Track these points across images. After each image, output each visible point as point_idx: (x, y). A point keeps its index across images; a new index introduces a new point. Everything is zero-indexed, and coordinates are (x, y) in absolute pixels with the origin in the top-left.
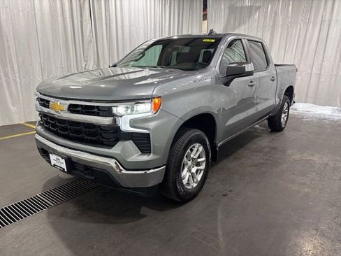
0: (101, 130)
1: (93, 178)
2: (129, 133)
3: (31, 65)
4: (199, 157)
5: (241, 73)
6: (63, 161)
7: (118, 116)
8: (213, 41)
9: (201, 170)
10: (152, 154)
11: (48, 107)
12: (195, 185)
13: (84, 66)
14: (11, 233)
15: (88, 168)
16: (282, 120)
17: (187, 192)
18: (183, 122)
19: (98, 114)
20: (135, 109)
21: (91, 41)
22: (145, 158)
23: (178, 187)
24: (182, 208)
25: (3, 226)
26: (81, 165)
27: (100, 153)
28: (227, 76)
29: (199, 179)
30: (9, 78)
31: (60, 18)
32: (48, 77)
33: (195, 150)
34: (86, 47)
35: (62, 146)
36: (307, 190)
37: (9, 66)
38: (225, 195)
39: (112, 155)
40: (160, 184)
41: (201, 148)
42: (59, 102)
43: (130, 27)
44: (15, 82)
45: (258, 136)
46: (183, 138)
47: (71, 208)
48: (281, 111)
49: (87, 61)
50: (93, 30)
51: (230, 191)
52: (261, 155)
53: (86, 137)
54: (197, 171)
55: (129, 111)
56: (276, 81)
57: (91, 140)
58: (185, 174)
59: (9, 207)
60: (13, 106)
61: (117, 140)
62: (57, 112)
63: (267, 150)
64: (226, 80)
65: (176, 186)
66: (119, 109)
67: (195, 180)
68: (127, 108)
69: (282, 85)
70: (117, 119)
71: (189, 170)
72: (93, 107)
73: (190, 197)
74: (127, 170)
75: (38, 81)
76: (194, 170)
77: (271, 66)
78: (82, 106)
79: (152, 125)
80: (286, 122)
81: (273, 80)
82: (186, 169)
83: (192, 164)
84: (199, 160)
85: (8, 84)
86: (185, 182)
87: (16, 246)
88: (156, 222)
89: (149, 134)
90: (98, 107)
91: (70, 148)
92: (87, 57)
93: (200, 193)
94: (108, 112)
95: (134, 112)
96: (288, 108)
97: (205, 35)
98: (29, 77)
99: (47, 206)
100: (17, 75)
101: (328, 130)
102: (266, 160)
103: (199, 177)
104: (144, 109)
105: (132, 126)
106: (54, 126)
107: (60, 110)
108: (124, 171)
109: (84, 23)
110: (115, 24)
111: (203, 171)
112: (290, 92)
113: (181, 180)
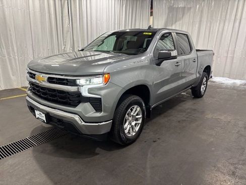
0: (69, 95)
1: (63, 127)
2: (87, 97)
3: (26, 47)
4: (137, 115)
5: (168, 57)
6: (44, 115)
7: (80, 86)
8: (150, 34)
9: (139, 124)
10: (103, 112)
11: (34, 78)
12: (134, 134)
13: (63, 48)
14: (8, 163)
15: (60, 121)
16: (202, 89)
17: (128, 139)
18: (125, 91)
19: (67, 85)
20: (92, 81)
21: (68, 31)
22: (98, 115)
23: (122, 135)
24: (124, 149)
25: (3, 158)
26: (55, 118)
27: (68, 111)
28: (158, 59)
29: (137, 130)
30: (11, 57)
31: (47, 15)
32: (38, 56)
33: (134, 110)
34: (65, 35)
35: (43, 105)
36: (212, 139)
37: (10, 48)
38: (154, 142)
39: (76, 112)
40: (108, 132)
41: (139, 109)
42: (42, 75)
43: (96, 21)
44: (15, 59)
45: (184, 101)
46: (125, 101)
47: (49, 147)
48: (201, 83)
49: (65, 45)
50: (71, 23)
51: (159, 139)
52: (184, 114)
53: (59, 100)
54: (136, 124)
55: (88, 82)
56: (196, 62)
57: (62, 101)
58: (127, 126)
59: (7, 145)
60: (13, 76)
61: (79, 102)
62: (40, 82)
63: (189, 111)
64: (158, 62)
65: (120, 135)
66: (81, 81)
67: (134, 131)
68: (87, 80)
69: (201, 65)
70: (80, 88)
71: (130, 123)
72: (63, 79)
73: (130, 142)
74: (86, 122)
75: (30, 58)
76: (133, 124)
77: (194, 51)
78: (56, 78)
79: (103, 92)
80: (205, 91)
81: (195, 62)
82: (127, 123)
83: (132, 119)
84: (137, 117)
85: (10, 60)
86: (126, 131)
87: (11, 171)
88: (105, 158)
89: (101, 99)
90: (67, 79)
91: (49, 107)
92: (66, 42)
93: (138, 140)
94: (73, 83)
95: (91, 83)
96: (207, 81)
97: (145, 30)
98: (24, 56)
99: (33, 145)
100: (16, 54)
101: (235, 97)
102: (187, 118)
103: (137, 129)
104: (98, 82)
105: (89, 93)
106: (38, 91)
107: (42, 80)
108: (83, 123)
109: (64, 19)
110: (86, 19)
111: (140, 125)
112: (208, 70)
113: (123, 130)
